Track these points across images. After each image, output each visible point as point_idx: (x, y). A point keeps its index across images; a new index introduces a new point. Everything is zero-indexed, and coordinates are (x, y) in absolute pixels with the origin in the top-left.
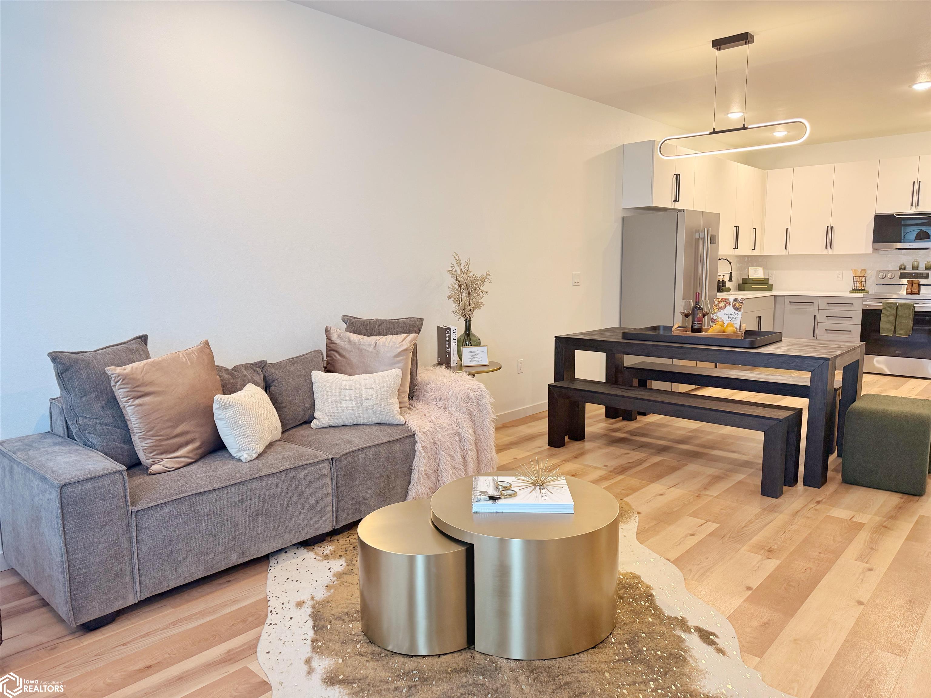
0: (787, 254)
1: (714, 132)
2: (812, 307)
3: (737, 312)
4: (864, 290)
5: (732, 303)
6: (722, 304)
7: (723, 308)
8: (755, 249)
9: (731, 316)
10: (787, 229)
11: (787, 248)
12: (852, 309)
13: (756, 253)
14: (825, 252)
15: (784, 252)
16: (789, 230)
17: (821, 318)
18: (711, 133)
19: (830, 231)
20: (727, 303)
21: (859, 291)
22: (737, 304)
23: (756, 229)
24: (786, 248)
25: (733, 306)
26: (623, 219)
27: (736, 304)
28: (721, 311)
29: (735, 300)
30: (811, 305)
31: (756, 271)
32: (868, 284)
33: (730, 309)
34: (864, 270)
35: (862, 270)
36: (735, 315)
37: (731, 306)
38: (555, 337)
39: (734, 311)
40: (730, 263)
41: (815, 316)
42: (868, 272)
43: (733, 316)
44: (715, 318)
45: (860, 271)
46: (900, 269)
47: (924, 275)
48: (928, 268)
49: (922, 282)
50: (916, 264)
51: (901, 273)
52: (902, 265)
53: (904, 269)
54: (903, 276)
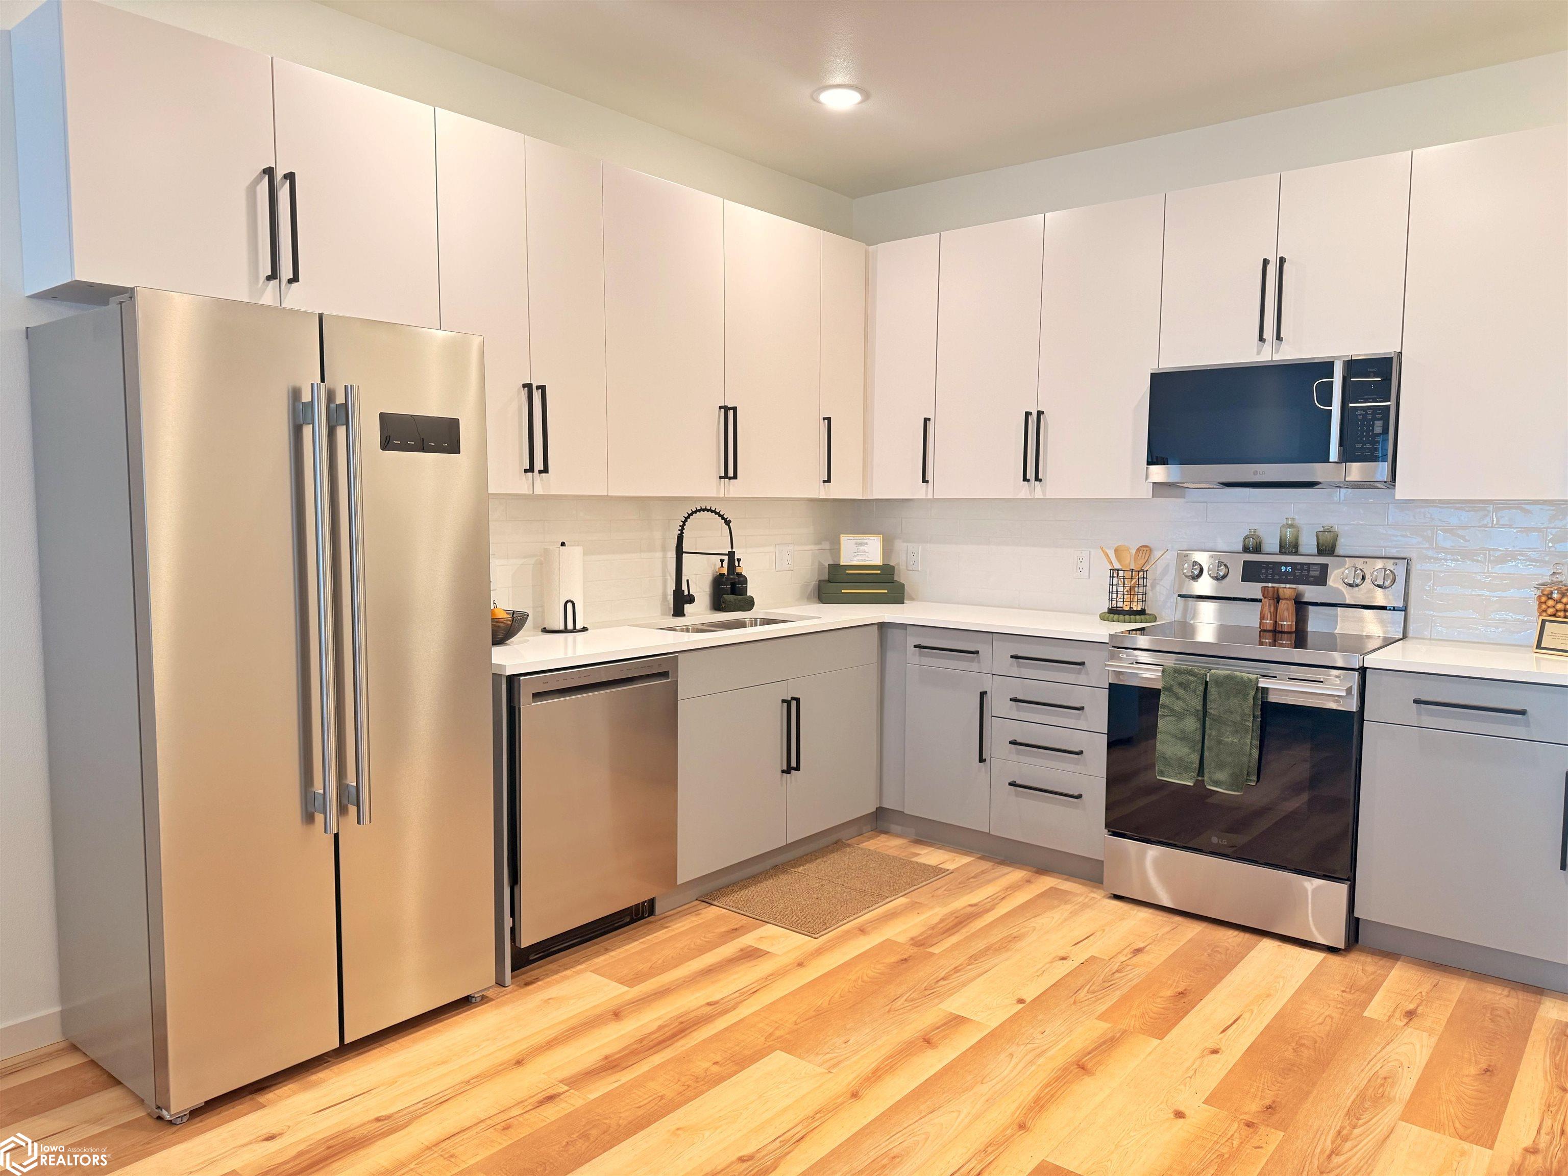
0: (930, 496)
2: (974, 666)
4: (1142, 612)
8: (829, 481)
10: (926, 420)
11: (929, 477)
12: (1082, 680)
13: (838, 490)
15: (920, 492)
16: (931, 425)
17: (998, 705)
19: (1033, 425)
21: (1121, 617)
23: (829, 419)
24: (924, 480)
30: (972, 661)
31: (860, 544)
34: (1145, 550)
35: (1138, 550)
40: (728, 523)
41: (983, 694)
42: (1156, 555)
45: (1134, 552)
46: (1246, 549)
47: (1315, 573)
48: (1327, 548)
49: (1310, 593)
50: (1289, 532)
51: (1246, 563)
52: (1246, 538)
53: (1257, 549)
54: (1251, 572)
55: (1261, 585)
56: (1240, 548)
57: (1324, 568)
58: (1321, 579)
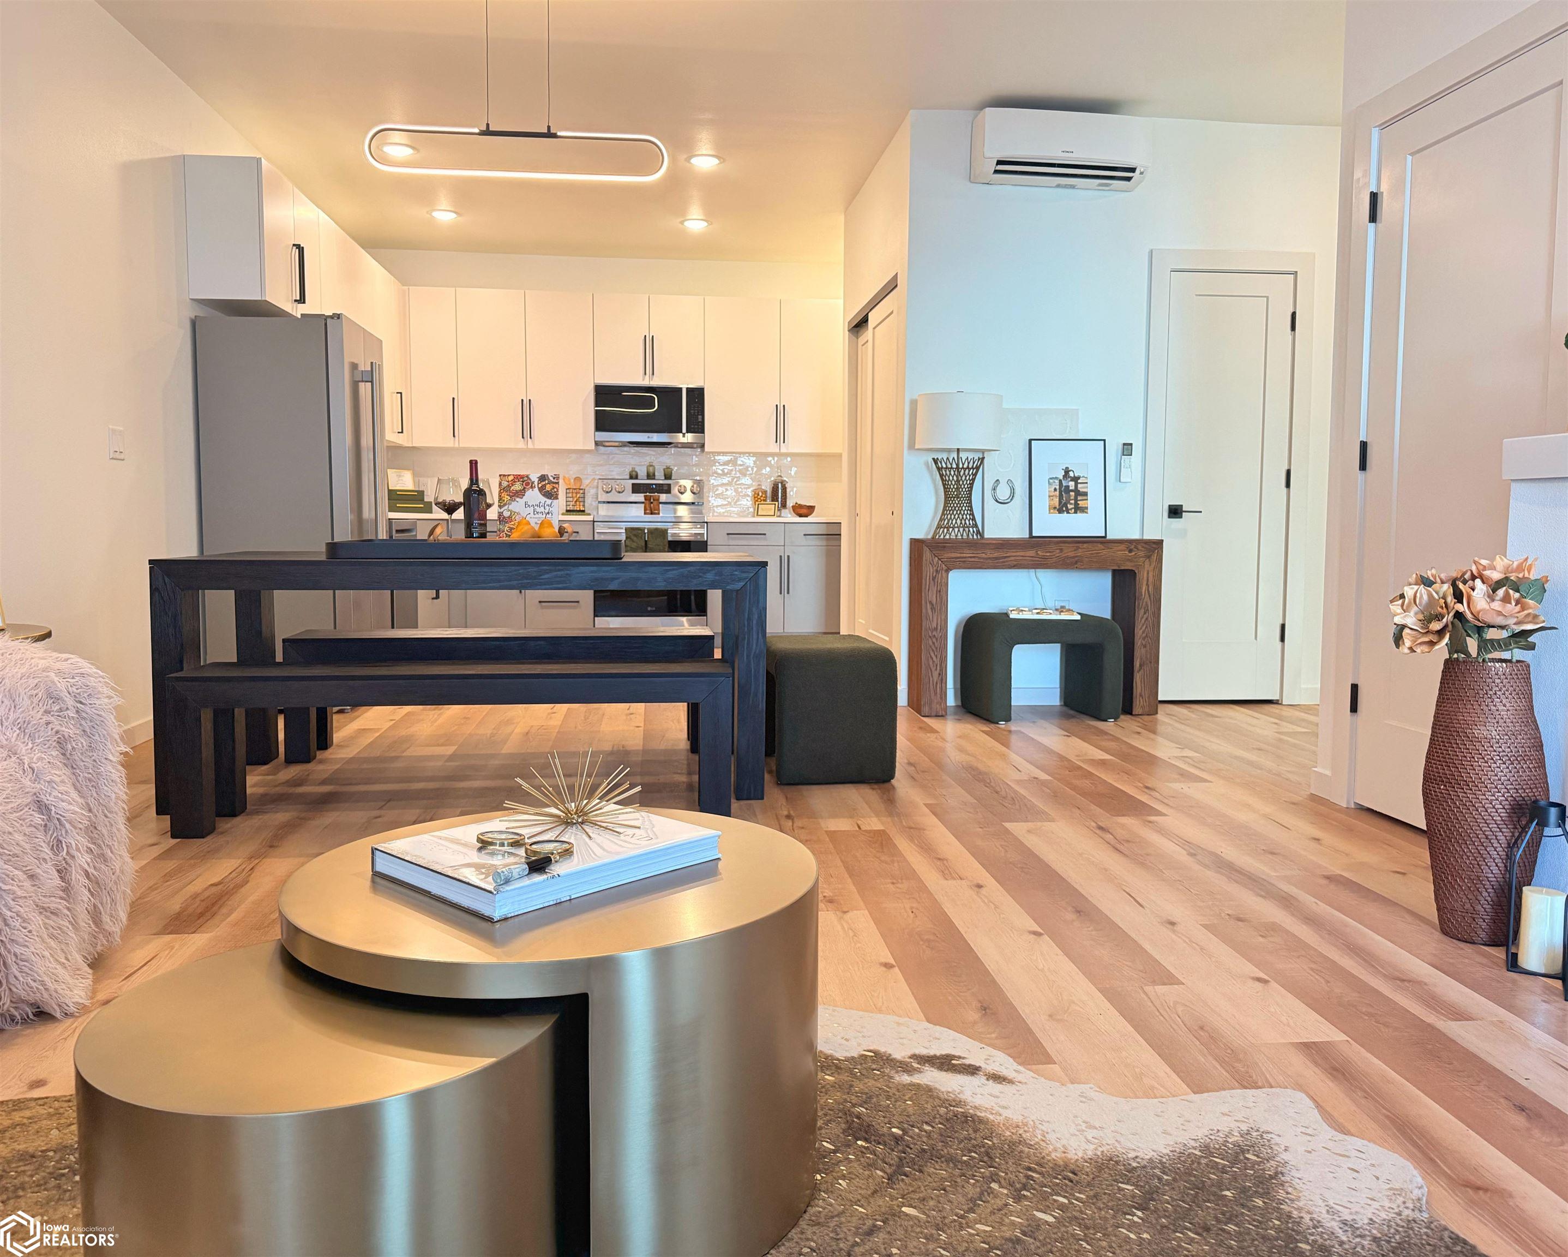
1: (487, 132)
3: (549, 501)
5: (536, 483)
6: (518, 487)
7: (520, 494)
8: (401, 433)
9: (538, 509)
10: (454, 399)
11: (456, 434)
13: (403, 440)
14: (521, 444)
16: (457, 402)
18: (483, 133)
19: (526, 407)
20: (527, 484)
21: (576, 514)
22: (548, 486)
23: (401, 394)
24: (454, 436)
25: (541, 489)
26: (194, 323)
27: (545, 485)
28: (518, 499)
29: (543, 478)
31: (401, 477)
32: (589, 501)
33: (534, 496)
34: (578, 479)
35: (575, 479)
36: (547, 508)
37: (536, 489)
38: (151, 562)
39: (543, 499)
42: (586, 482)
43: (542, 509)
44: (506, 514)
45: (572, 481)
46: (631, 478)
47: (665, 488)
48: (668, 476)
49: (663, 497)
50: (651, 469)
51: (633, 484)
52: (632, 471)
53: (636, 478)
54: (636, 489)
55: (643, 495)
56: (628, 477)
57: (669, 485)
58: (667, 489)
